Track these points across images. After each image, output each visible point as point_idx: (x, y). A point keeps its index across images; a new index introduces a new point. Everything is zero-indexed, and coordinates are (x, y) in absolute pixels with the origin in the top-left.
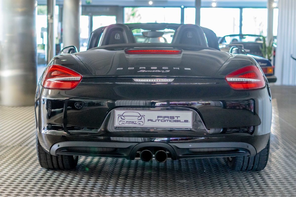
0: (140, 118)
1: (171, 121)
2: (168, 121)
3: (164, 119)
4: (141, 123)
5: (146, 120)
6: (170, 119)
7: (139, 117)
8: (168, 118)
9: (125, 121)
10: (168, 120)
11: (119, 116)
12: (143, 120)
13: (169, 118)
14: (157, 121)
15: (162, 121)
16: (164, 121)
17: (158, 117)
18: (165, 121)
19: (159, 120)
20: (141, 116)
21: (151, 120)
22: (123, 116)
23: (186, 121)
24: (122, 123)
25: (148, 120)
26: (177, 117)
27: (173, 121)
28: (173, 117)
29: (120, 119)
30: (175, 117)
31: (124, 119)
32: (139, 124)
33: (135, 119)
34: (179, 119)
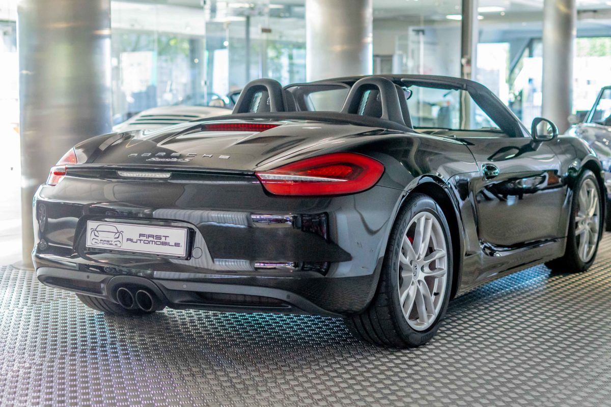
0: (118, 234)
1: (157, 243)
2: (152, 243)
3: (147, 239)
4: (118, 243)
5: (125, 240)
6: (156, 240)
7: (116, 233)
8: (153, 237)
9: (99, 239)
10: (152, 241)
11: (94, 230)
12: (120, 239)
13: (155, 238)
14: (138, 241)
15: (145, 242)
16: (147, 242)
17: (141, 235)
18: (149, 242)
19: (141, 240)
20: (118, 232)
21: (131, 240)
22: (97, 231)
23: (177, 245)
24: (95, 242)
25: (128, 240)
26: (166, 237)
27: (159, 243)
28: (159, 237)
29: (93, 236)
30: (162, 237)
31: (98, 236)
32: (116, 245)
33: (111, 237)
34: (168, 240)
